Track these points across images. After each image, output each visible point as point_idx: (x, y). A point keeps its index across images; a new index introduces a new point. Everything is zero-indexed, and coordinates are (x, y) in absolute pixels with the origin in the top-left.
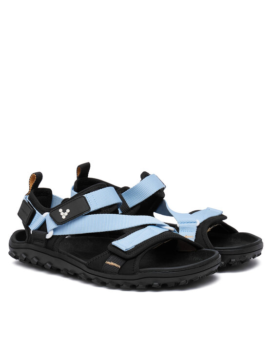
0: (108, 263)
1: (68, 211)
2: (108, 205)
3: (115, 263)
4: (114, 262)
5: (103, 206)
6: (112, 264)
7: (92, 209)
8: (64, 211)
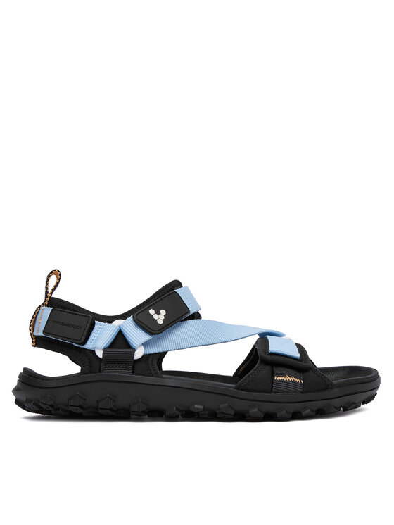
0: (280, 378)
1: (163, 312)
4: (290, 377)
6: (287, 378)
8: (159, 313)
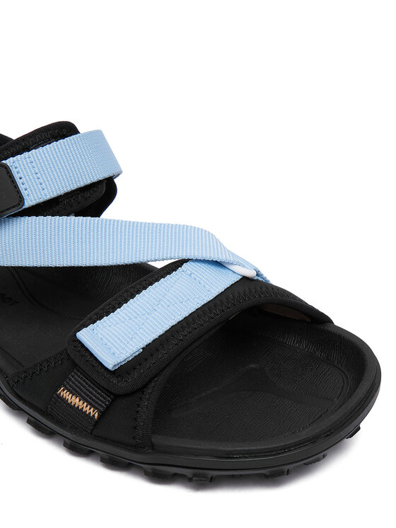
0: (65, 394)
2: (82, 184)
3: (85, 400)
4: (83, 399)
5: (62, 191)
6: (75, 401)
7: (29, 202)
